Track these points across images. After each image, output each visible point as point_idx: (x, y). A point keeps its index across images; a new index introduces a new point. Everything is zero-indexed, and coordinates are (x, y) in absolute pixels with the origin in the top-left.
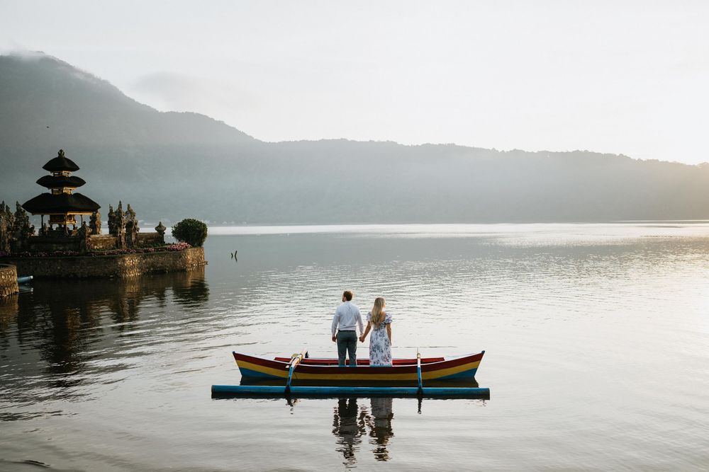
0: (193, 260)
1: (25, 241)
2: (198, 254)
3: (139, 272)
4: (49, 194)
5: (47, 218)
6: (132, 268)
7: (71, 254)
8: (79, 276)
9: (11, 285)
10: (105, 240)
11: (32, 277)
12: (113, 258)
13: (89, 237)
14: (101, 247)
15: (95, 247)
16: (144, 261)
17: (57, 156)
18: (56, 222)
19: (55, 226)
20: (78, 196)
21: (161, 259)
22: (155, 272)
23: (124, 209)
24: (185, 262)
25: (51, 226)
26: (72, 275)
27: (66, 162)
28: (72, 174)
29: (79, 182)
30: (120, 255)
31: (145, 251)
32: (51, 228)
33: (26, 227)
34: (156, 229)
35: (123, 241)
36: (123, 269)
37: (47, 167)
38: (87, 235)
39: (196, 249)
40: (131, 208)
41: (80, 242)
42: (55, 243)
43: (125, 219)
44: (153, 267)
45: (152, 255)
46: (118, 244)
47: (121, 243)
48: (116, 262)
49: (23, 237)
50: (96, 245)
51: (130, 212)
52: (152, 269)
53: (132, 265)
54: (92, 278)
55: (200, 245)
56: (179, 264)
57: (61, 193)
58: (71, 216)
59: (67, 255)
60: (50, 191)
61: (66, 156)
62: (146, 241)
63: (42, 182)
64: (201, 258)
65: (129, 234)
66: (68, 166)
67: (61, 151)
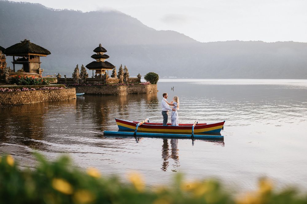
0: (151, 90)
1: (85, 80)
2: (154, 87)
3: (127, 93)
4: (95, 61)
5: (95, 71)
6: (124, 91)
7: (100, 85)
8: (103, 94)
9: (73, 95)
10: (115, 80)
11: (84, 93)
12: (116, 87)
13: (107, 78)
14: (113, 83)
15: (110, 83)
16: (129, 89)
17: (99, 46)
18: (98, 73)
19: (98, 74)
20: (106, 62)
21: (136, 88)
22: (133, 93)
23: (123, 68)
24: (146, 90)
25: (96, 74)
26: (100, 94)
27: (102, 49)
28: (104, 53)
29: (107, 57)
30: (118, 86)
31: (130, 85)
32: (96, 75)
33: (85, 74)
34: (137, 76)
35: (122, 80)
36: (120, 92)
37: (95, 51)
38: (107, 77)
39: (153, 85)
40: (126, 67)
41: (104, 80)
42: (95, 81)
43: (123, 72)
44: (133, 91)
45: (132, 86)
46: (120, 82)
47: (121, 81)
48: (116, 89)
49: (84, 78)
50: (110, 82)
51: (125, 69)
52: (132, 92)
53: (123, 90)
54: (107, 95)
55: (156, 83)
56: (144, 90)
57: (100, 61)
58: (103, 70)
59: (98, 85)
60: (96, 60)
61: (102, 46)
62: (133, 81)
63: (93, 57)
64: (155, 89)
65: (125, 78)
66: (102, 50)
67: (100, 44)
